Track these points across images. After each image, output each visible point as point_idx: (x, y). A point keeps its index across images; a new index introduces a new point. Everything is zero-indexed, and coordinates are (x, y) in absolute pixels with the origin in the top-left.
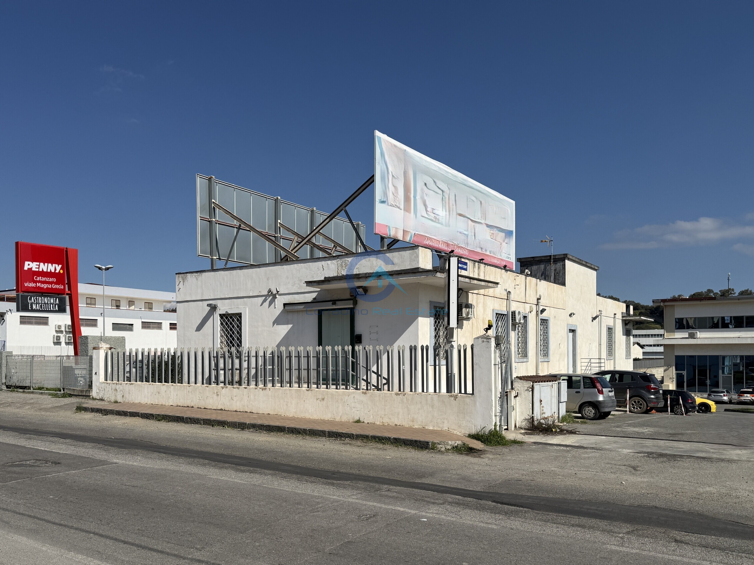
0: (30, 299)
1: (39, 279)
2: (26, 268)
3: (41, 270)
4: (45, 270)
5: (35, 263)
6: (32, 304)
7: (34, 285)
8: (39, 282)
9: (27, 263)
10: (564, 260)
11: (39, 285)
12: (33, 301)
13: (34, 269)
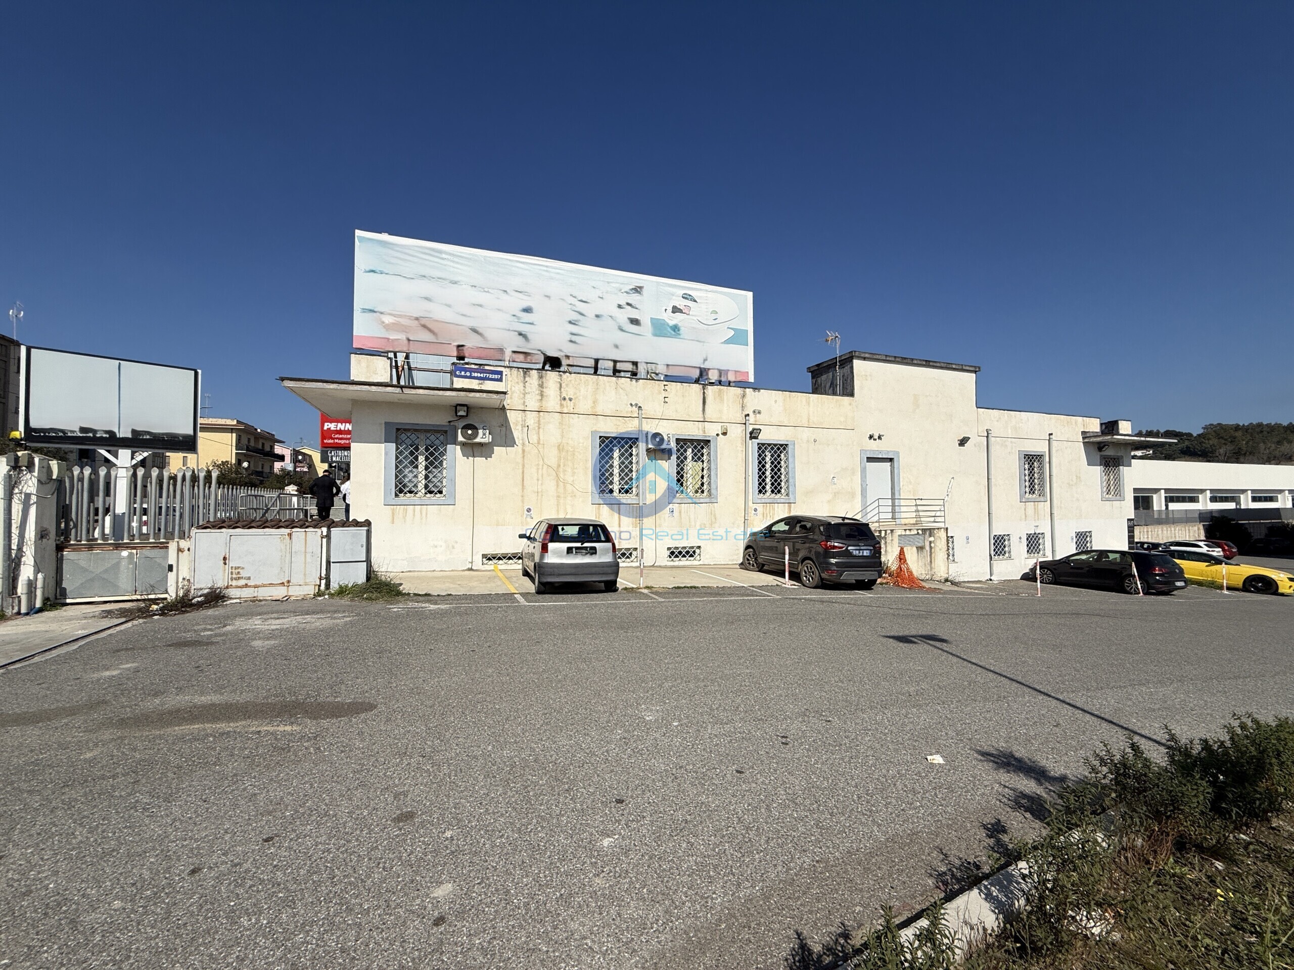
0: (331, 453)
1: (337, 436)
2: (325, 428)
3: (338, 429)
4: (343, 429)
5: (333, 424)
6: (332, 457)
7: (332, 441)
8: (337, 438)
9: (326, 424)
10: (851, 362)
11: (336, 441)
12: (333, 454)
13: (332, 429)
